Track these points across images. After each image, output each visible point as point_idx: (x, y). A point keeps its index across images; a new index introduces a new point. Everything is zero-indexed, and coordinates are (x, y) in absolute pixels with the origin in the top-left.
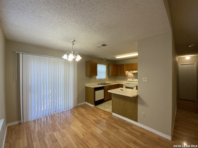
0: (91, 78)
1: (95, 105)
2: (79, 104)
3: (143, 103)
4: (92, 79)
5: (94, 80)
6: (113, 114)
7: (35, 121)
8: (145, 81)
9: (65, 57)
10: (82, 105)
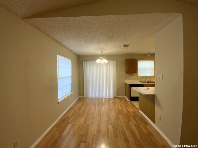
0: (132, 75)
1: (131, 101)
2: (118, 96)
3: (159, 105)
4: (132, 77)
5: (135, 77)
6: (140, 111)
7: (90, 98)
8: (160, 79)
9: (98, 61)
10: (122, 98)
